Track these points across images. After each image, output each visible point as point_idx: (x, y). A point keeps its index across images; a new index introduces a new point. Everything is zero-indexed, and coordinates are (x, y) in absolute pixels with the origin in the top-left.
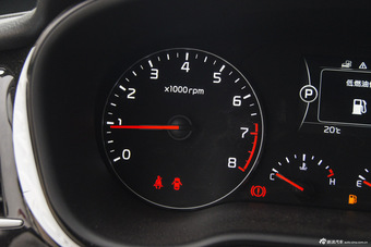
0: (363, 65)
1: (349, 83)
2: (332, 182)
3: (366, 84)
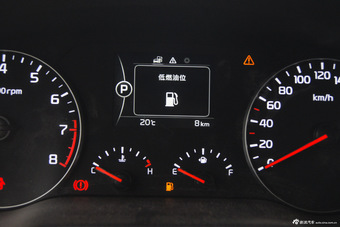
0: (173, 60)
1: (161, 77)
2: (150, 171)
3: (176, 78)
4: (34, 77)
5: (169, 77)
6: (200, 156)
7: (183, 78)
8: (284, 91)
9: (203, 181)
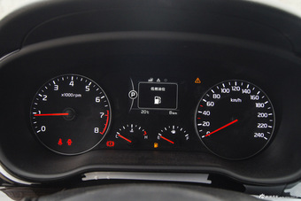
0: (158, 80)
1: (152, 89)
2: (146, 137)
3: (160, 89)
4: (87, 88)
6: (172, 129)
7: (164, 89)
8: (216, 96)
9: (173, 143)
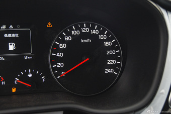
0: (11, 27)
1: (6, 35)
2: (3, 83)
3: (13, 35)
5: (10, 35)
6: (28, 73)
7: (17, 35)
8: (67, 38)
9: (30, 86)
